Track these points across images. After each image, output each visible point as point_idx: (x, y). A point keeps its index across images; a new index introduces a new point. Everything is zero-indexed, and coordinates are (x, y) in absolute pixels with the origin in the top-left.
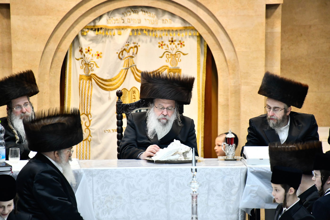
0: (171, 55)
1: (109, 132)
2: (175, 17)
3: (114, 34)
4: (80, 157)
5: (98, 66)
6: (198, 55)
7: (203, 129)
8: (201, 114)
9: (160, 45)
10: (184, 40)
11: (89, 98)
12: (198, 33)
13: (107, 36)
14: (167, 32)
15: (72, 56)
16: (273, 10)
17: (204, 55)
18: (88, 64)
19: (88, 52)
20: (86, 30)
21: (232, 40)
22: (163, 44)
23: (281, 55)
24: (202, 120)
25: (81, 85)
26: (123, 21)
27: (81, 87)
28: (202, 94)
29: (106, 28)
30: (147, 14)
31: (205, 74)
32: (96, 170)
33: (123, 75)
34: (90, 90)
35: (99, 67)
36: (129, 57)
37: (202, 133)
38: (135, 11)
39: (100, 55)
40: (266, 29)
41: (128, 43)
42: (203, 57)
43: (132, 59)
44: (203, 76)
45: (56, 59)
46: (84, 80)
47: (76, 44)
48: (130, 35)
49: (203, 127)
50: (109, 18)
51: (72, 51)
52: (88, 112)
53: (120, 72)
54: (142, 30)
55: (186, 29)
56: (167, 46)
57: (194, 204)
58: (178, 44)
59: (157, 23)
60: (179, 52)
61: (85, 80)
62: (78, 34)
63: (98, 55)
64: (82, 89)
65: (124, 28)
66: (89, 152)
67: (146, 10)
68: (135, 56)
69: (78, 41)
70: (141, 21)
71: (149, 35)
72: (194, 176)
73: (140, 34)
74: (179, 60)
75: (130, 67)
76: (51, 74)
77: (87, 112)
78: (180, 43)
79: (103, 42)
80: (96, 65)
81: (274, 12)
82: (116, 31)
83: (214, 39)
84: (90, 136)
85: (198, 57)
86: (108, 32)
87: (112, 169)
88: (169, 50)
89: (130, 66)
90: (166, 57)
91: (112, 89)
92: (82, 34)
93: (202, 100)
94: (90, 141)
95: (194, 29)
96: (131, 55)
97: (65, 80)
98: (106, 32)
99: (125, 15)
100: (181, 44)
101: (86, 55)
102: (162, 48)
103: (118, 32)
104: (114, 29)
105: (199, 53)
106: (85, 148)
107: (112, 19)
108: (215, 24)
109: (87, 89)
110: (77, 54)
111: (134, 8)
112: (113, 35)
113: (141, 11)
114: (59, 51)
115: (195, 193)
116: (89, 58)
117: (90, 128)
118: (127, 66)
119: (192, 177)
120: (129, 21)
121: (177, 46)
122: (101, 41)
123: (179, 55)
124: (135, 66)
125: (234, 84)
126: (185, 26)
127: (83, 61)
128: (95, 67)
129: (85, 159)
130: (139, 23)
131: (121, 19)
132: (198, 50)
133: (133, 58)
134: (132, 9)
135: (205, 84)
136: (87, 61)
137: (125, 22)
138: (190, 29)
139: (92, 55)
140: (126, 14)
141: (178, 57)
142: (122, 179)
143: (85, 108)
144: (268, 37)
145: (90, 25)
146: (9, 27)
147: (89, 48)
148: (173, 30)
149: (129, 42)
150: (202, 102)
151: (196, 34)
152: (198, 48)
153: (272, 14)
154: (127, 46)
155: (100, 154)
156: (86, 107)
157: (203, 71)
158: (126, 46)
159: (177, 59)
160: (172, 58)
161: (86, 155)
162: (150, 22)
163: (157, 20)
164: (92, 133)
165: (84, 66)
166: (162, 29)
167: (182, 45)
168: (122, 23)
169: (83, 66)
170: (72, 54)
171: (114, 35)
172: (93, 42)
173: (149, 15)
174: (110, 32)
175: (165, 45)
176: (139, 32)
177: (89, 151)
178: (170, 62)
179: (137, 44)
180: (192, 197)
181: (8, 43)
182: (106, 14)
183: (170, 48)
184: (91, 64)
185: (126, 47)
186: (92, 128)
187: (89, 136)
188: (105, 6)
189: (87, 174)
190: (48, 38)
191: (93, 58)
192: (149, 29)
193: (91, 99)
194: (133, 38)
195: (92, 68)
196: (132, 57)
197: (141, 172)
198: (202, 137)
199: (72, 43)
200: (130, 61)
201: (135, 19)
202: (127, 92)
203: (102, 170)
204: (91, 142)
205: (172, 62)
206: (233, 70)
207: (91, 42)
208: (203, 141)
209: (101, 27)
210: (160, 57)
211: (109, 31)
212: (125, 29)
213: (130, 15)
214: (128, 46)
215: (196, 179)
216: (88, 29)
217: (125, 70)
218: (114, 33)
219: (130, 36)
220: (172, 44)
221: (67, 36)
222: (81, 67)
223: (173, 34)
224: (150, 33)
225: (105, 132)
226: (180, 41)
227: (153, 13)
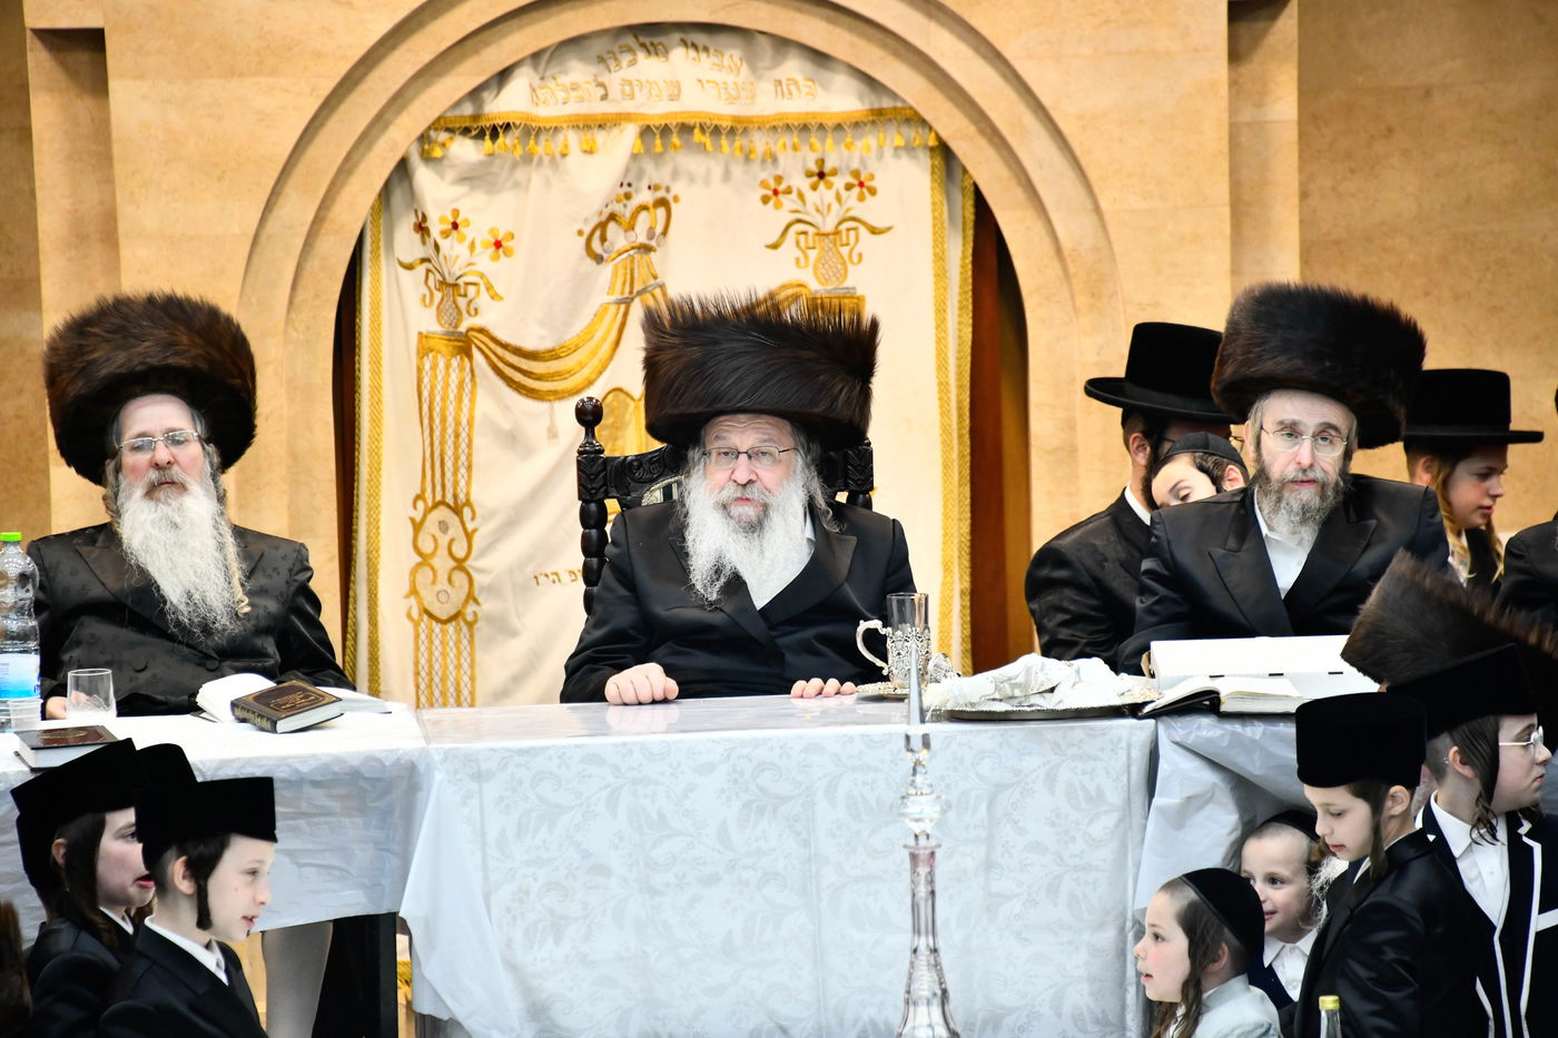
0: (818, 234)
1: (554, 582)
2: (828, 69)
3: (564, 152)
4: (432, 694)
5: (497, 294)
6: (935, 233)
7: (968, 558)
8: (956, 491)
9: (770, 193)
10: (873, 165)
11: (464, 435)
12: (933, 134)
13: (535, 160)
14: (798, 136)
15: (382, 252)
16: (1260, 25)
17: (964, 231)
18: (455, 285)
19: (454, 233)
20: (443, 136)
21: (1084, 162)
22: (780, 188)
23: (1301, 221)
24: (960, 520)
25: (426, 380)
26: (603, 92)
27: (428, 387)
28: (959, 402)
29: (528, 123)
30: (708, 56)
31: (971, 315)
32: (494, 750)
33: (608, 332)
34: (466, 401)
35: (502, 299)
36: (633, 248)
37: (962, 576)
38: (652, 44)
39: (504, 243)
40: (1233, 110)
41: (625, 188)
42: (960, 240)
43: (646, 257)
44: (960, 323)
45: (313, 264)
46: (439, 356)
47: (398, 197)
48: (636, 151)
49: (968, 550)
50: (542, 78)
51: (382, 229)
52: (462, 497)
53: (595, 315)
54: (686, 129)
55: (882, 118)
56: (801, 196)
57: (923, 891)
58: (849, 187)
59: (753, 97)
60: (854, 219)
61: (443, 356)
62: (407, 152)
63: (498, 245)
64: (431, 394)
65: (608, 124)
66: (469, 673)
67: (700, 38)
68: (659, 245)
69: (406, 185)
70: (683, 90)
71: (718, 148)
72: (919, 769)
73: (681, 147)
74: (855, 259)
75: (639, 293)
76: (294, 334)
77: (455, 496)
78: (856, 182)
79: (516, 185)
80: (489, 287)
81: (1266, 31)
82: (572, 138)
83: (1005, 160)
84: (471, 602)
85: (935, 241)
86: (536, 143)
87: (564, 747)
88: (807, 213)
89: (638, 287)
90: (798, 243)
91: (563, 391)
92: (425, 155)
93: (959, 429)
94: (475, 621)
95: (915, 119)
96: (642, 239)
97: (357, 358)
98: (528, 144)
99: (612, 64)
100: (861, 184)
101: (444, 244)
102: (778, 206)
103: (580, 142)
104: (561, 127)
105: (942, 224)
106: (452, 655)
107: (551, 84)
108: (1010, 94)
109: (452, 397)
110: (406, 242)
111: (650, 35)
112: (558, 156)
113: (679, 45)
114: (323, 231)
115: (923, 841)
116: (457, 257)
117: (472, 567)
118: (627, 289)
119: (911, 772)
120: (627, 88)
121: (844, 194)
122: (510, 183)
123: (852, 233)
124: (662, 287)
125: (1098, 354)
126: (876, 106)
127: (431, 275)
128: (483, 300)
129: (452, 701)
130: (672, 100)
131: (593, 84)
132: (934, 211)
133: (652, 254)
134: (642, 39)
135: (969, 358)
136: (449, 273)
137: (610, 96)
138: (899, 118)
139: (472, 246)
140: (616, 59)
141: (847, 244)
142: (609, 789)
143: (446, 480)
144: (1242, 144)
145: (457, 113)
146: (102, 131)
147: (456, 212)
148: (821, 127)
149: (629, 185)
150: (960, 437)
151: (927, 140)
152: (934, 204)
153: (1256, 41)
154: (625, 201)
155: (518, 679)
156: (449, 475)
157: (960, 302)
158: (618, 201)
159: (844, 251)
160: (823, 249)
161: (458, 684)
162: (723, 92)
163: (752, 84)
164: (482, 589)
165: (438, 296)
166: (775, 123)
167: (865, 190)
168: (599, 98)
169: (432, 294)
170: (382, 244)
171: (564, 155)
172: (473, 188)
173: (714, 64)
174: (547, 140)
175: (789, 191)
176: (675, 139)
177: (472, 666)
178: (815, 268)
179: (668, 190)
180: (914, 857)
181: (101, 202)
182: (529, 61)
183: (815, 204)
184: (467, 284)
185: (617, 208)
186: (480, 564)
187: (466, 602)
188: (520, 28)
189: (456, 772)
190: (275, 175)
191: (473, 260)
192: (716, 122)
193: (470, 440)
194: (649, 166)
195: (471, 301)
196: (647, 249)
197: (694, 753)
198: (962, 592)
199: (380, 195)
200: (636, 266)
201: (655, 83)
202: (627, 406)
203: (521, 752)
204: (476, 627)
205: (823, 265)
206: (1093, 295)
207: (462, 189)
208: (968, 611)
209: (506, 121)
210: (768, 247)
211: (543, 138)
212: (611, 128)
213: (633, 63)
214: (628, 203)
215: (928, 782)
216: (448, 130)
217: (618, 309)
218: (566, 146)
219: (634, 157)
220: (822, 186)
221: (356, 166)
222: (424, 301)
223: (823, 141)
224: (724, 141)
225: (538, 583)
226: (856, 174)
227: (733, 54)
